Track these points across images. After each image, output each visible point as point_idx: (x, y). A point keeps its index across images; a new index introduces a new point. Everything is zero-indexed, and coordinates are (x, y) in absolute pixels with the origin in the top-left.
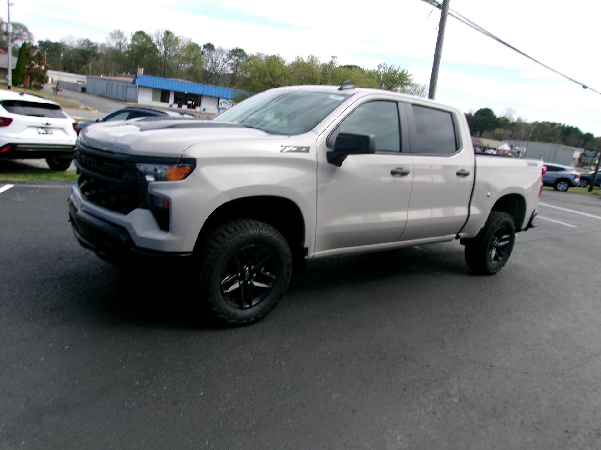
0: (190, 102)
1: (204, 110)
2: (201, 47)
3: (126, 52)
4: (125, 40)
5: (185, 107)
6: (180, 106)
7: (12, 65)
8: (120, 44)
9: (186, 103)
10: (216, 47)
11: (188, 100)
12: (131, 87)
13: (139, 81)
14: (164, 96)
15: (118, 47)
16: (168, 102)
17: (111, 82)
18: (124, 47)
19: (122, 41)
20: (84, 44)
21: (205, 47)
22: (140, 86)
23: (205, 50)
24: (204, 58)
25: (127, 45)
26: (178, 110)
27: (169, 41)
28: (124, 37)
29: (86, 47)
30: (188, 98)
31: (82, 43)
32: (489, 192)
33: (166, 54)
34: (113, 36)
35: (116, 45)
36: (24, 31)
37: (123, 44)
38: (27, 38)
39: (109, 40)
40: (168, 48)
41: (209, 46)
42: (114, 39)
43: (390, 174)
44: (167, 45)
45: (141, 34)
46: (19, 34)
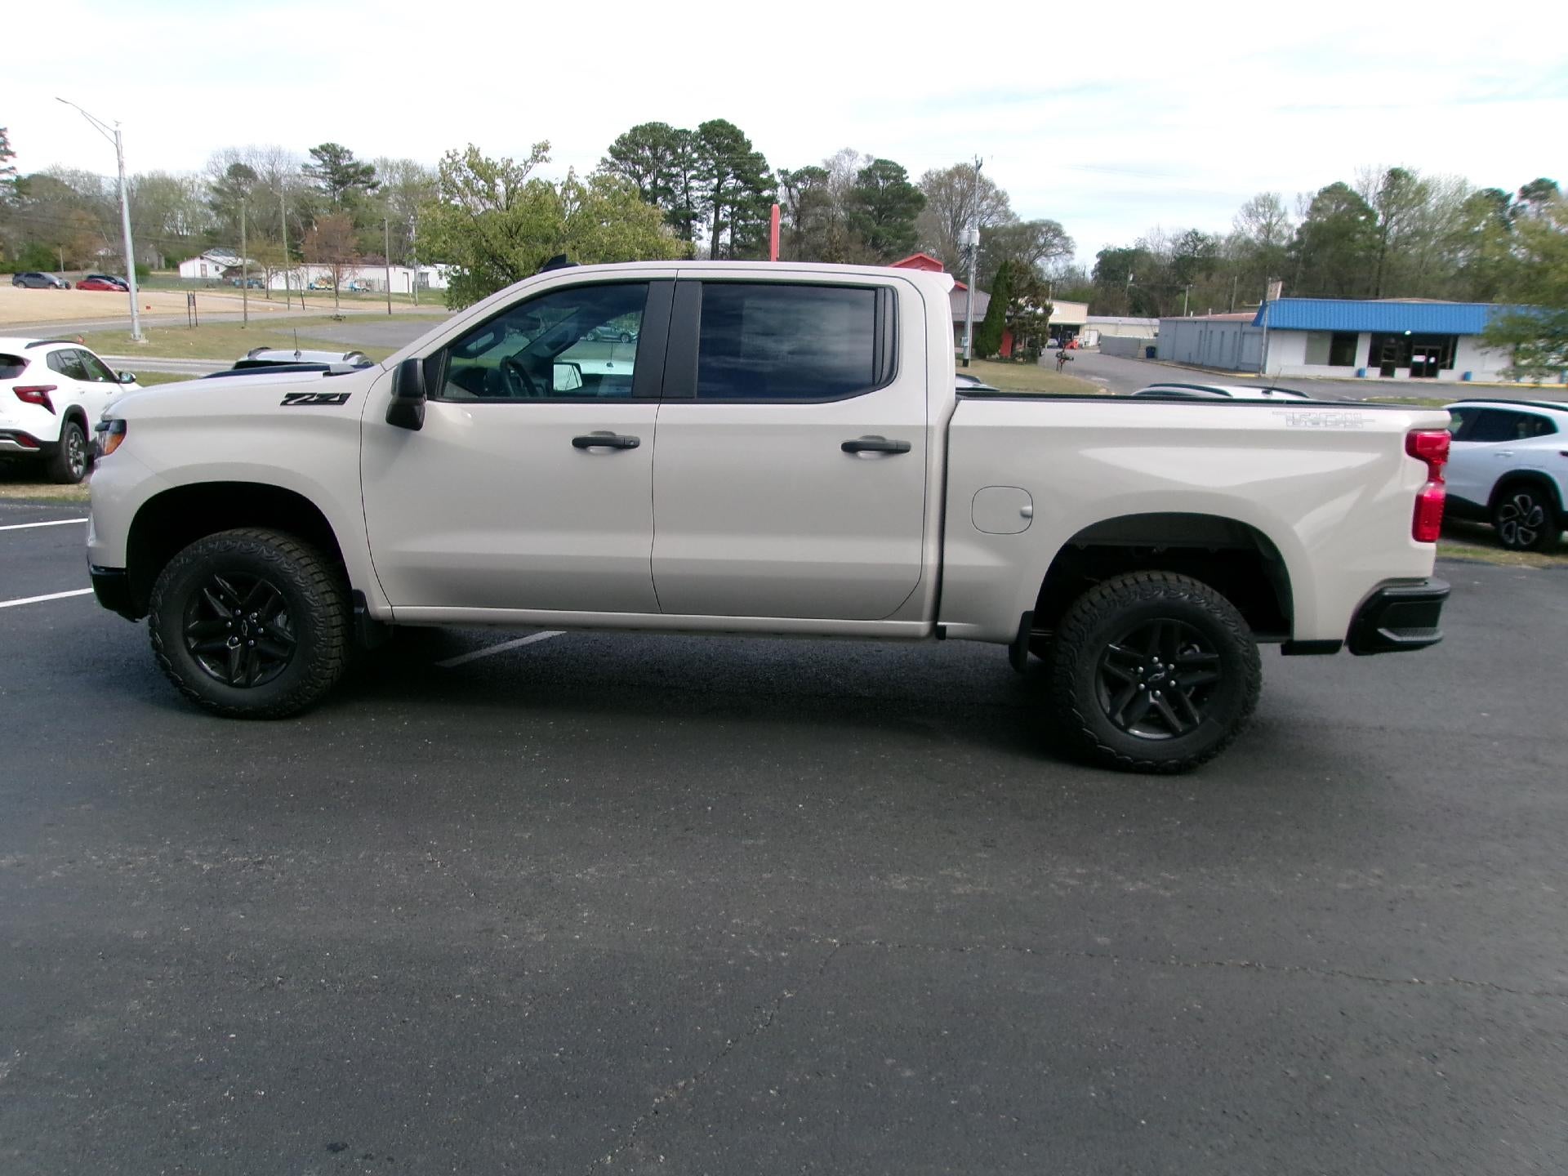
0: (1419, 359)
1: (1466, 377)
2: (1509, 197)
3: (1291, 247)
4: (1282, 216)
5: (1402, 374)
6: (1387, 371)
7: (976, 314)
8: (1268, 229)
9: (1406, 363)
11: (1413, 351)
12: (1253, 334)
13: (1270, 317)
14: (1340, 348)
15: (1262, 237)
16: (1352, 364)
17: (1210, 327)
18: (1280, 233)
19: (1274, 220)
21: (1525, 192)
22: (1273, 329)
23: (1526, 202)
25: (1290, 227)
26: (1383, 382)
27: (1396, 197)
28: (1282, 207)
29: (1190, 250)
30: (1415, 347)
31: (1182, 241)
32: (1028, 505)
33: (1385, 235)
34: (1251, 213)
35: (1260, 231)
36: (1055, 236)
37: (1277, 228)
38: (1060, 250)
39: (1243, 223)
40: (1393, 215)
41: (1541, 189)
42: (1254, 219)
43: (571, 444)
44: (1394, 209)
45: (1336, 191)
46: (1044, 245)
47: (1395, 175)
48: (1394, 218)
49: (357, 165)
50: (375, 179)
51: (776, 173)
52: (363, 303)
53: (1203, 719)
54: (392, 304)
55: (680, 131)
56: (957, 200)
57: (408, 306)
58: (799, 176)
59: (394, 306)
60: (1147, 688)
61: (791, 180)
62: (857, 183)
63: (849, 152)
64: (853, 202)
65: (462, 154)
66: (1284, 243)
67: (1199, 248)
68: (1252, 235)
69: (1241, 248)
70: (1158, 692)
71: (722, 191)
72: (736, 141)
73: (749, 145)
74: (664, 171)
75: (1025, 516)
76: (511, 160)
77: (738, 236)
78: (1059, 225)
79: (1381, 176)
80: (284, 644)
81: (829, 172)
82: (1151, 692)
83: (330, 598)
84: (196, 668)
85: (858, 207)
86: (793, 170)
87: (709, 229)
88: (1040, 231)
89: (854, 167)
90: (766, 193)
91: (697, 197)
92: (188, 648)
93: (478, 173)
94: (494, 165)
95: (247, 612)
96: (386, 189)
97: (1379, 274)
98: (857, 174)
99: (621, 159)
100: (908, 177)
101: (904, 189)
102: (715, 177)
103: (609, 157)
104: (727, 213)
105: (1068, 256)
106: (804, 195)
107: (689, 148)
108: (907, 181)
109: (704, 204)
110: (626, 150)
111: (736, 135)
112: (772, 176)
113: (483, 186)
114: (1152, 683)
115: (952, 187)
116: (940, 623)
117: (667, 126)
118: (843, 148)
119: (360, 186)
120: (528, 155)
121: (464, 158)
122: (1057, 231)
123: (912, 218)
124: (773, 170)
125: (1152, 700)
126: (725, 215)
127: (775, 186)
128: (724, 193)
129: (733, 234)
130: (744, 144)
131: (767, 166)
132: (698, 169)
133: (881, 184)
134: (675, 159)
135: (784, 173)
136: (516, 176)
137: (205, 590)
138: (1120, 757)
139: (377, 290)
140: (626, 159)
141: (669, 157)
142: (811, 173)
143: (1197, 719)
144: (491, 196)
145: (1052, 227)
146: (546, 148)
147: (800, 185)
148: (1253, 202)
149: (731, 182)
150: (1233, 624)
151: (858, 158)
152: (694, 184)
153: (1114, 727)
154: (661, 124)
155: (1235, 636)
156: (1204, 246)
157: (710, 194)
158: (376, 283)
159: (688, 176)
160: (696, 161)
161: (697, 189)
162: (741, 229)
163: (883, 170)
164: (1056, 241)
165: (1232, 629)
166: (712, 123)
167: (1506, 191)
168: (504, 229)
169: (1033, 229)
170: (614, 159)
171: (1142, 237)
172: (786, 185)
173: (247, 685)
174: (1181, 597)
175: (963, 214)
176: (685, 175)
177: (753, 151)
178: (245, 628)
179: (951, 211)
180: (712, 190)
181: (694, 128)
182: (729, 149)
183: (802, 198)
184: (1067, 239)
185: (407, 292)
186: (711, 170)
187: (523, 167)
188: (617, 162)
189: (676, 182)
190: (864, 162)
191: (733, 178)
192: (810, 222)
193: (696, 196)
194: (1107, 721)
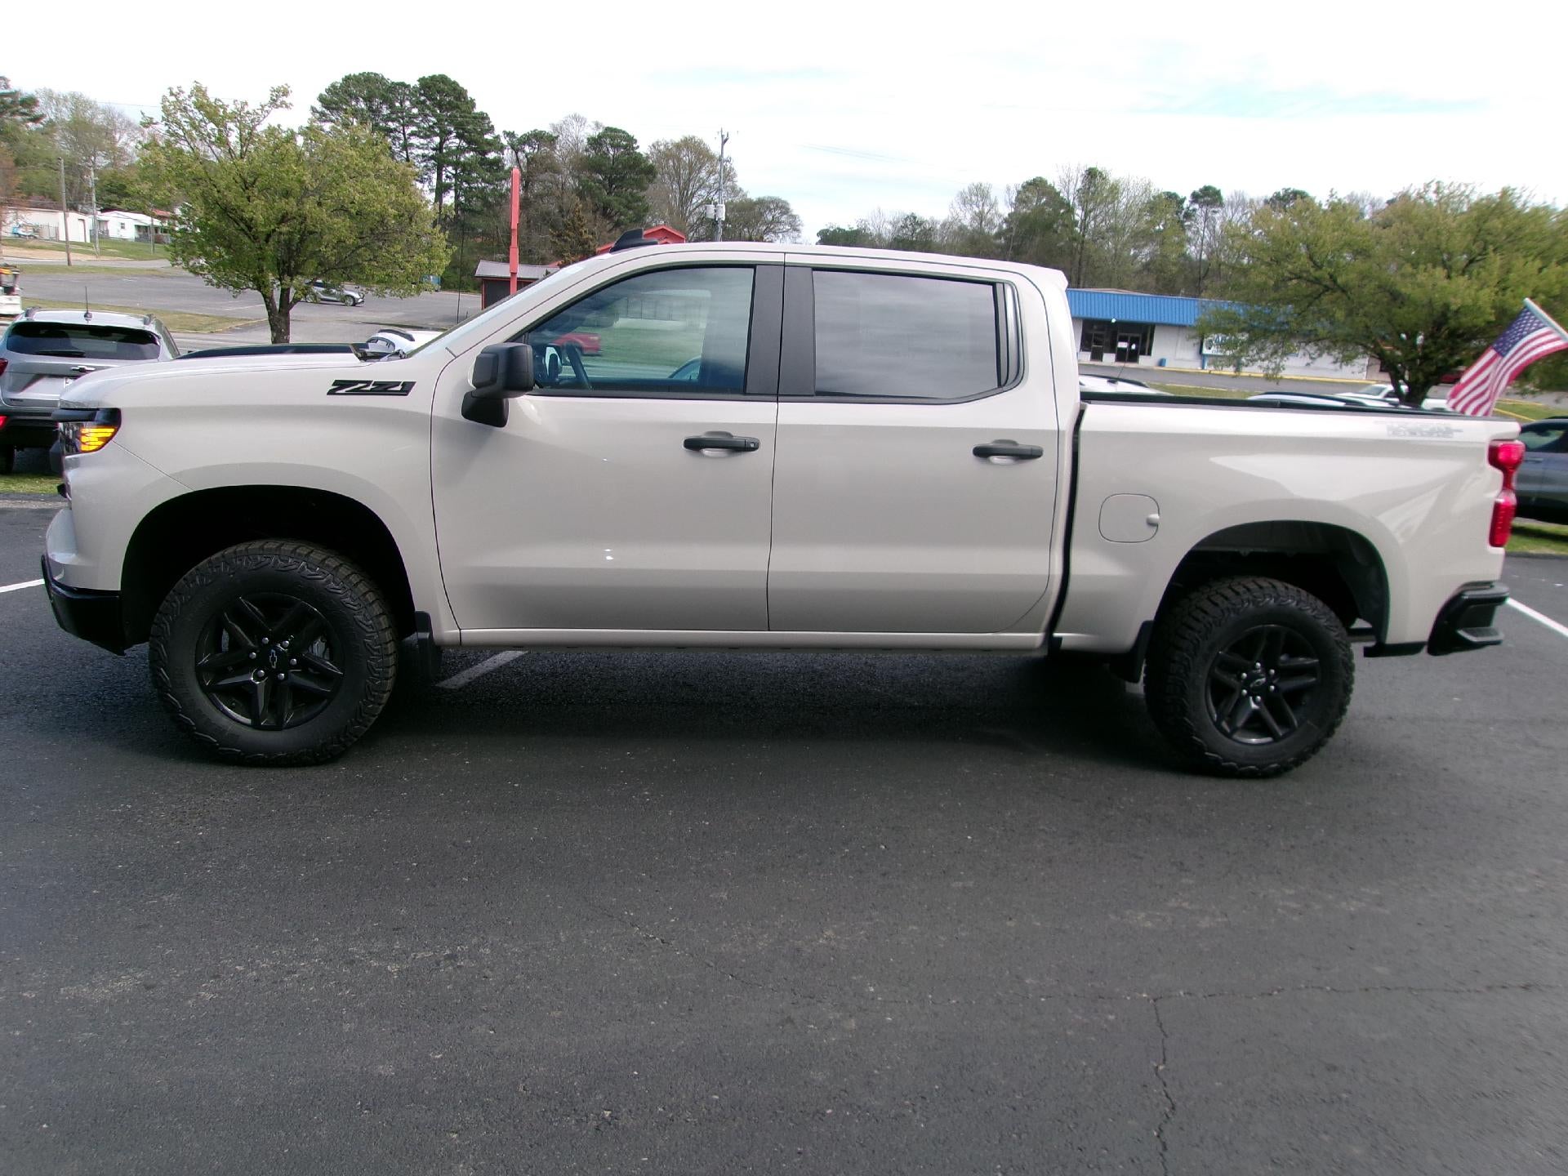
0: (1123, 345)
1: (1161, 363)
2: (1182, 200)
3: (999, 235)
4: (992, 206)
5: (1109, 359)
6: (1097, 356)
8: (980, 216)
9: (1112, 348)
10: (1226, 195)
11: (1118, 338)
15: (976, 224)
18: (991, 221)
19: (986, 209)
20: (905, 226)
21: (1195, 197)
23: (1196, 206)
24: (1190, 227)
25: (1000, 216)
26: (1093, 365)
27: (1093, 193)
28: (992, 198)
29: (910, 233)
30: (1120, 334)
31: (901, 224)
32: (1154, 513)
33: (1085, 229)
34: (965, 201)
35: (973, 219)
36: (782, 214)
37: (989, 216)
38: (788, 227)
39: (959, 210)
40: (1090, 212)
41: (1208, 195)
42: (968, 207)
43: (683, 447)
44: (1091, 206)
45: (1037, 186)
46: (771, 222)
47: (1092, 174)
48: (1092, 214)
49: (13, 95)
50: (37, 111)
51: (501, 134)
52: (31, 252)
53: (1301, 722)
54: (71, 254)
55: (398, 84)
56: (684, 173)
57: (90, 257)
58: (527, 139)
59: (73, 256)
60: (1249, 694)
61: (518, 144)
62: (587, 150)
63: (576, 118)
64: (580, 170)
65: (188, 93)
66: (995, 231)
67: (917, 231)
68: (966, 222)
69: (956, 234)
70: (1259, 698)
71: (444, 151)
72: (458, 98)
73: (472, 104)
74: (381, 124)
75: (1152, 524)
76: (246, 104)
77: (462, 199)
78: (785, 202)
79: (1079, 175)
80: (324, 676)
81: (557, 138)
82: (1251, 698)
83: (384, 622)
84: (213, 709)
85: (588, 174)
86: (519, 133)
87: (431, 190)
88: (768, 208)
89: (582, 133)
90: (492, 156)
91: (418, 156)
92: (202, 687)
93: (207, 114)
94: (224, 107)
95: (277, 638)
96: (51, 124)
97: (1080, 264)
98: (586, 141)
99: (333, 109)
100: (638, 147)
101: (635, 159)
102: (437, 135)
103: (319, 106)
104: (450, 175)
105: (796, 234)
106: (531, 160)
107: (407, 103)
108: (637, 151)
109: (425, 164)
110: (336, 99)
111: (459, 93)
112: (498, 137)
113: (212, 129)
114: (1254, 689)
115: (679, 160)
116: (1056, 635)
117: (383, 78)
118: (572, 114)
119: (19, 118)
120: (266, 100)
121: (189, 97)
122: (783, 207)
123: (645, 189)
124: (498, 131)
125: (1254, 706)
126: (447, 177)
127: (501, 148)
128: (447, 153)
129: (457, 197)
130: (467, 103)
131: (493, 126)
132: (417, 125)
133: (612, 153)
134: (392, 113)
135: (510, 135)
136: (252, 121)
137: (226, 614)
138: (1227, 764)
139: (46, 238)
140: (338, 109)
141: (385, 111)
142: (537, 137)
143: (1296, 722)
144: (222, 141)
145: (780, 204)
146: (286, 93)
147: (527, 149)
148: (967, 190)
149: (454, 142)
150: (1335, 629)
151: (586, 125)
152: (414, 140)
153: (1220, 735)
154: (375, 74)
155: (1336, 641)
156: (921, 231)
157: (431, 153)
158: (45, 230)
159: (408, 131)
160: (415, 116)
161: (418, 147)
162: (465, 191)
163: (613, 139)
164: (784, 218)
165: (1333, 634)
166: (433, 78)
167: (1181, 195)
168: (239, 180)
169: (763, 204)
170: (324, 109)
171: (864, 218)
172: (513, 148)
173: (278, 727)
174: (1289, 604)
175: (691, 188)
176: (404, 131)
177: (477, 110)
178: (273, 659)
179: (679, 183)
180: (433, 149)
181: (413, 82)
182: (451, 106)
183: (529, 163)
184: (794, 217)
185: (83, 241)
186: (432, 127)
187: (260, 112)
188: (327, 112)
189: (394, 138)
190: (593, 129)
191: (456, 137)
192: (537, 188)
193: (416, 153)
194: (1214, 728)
